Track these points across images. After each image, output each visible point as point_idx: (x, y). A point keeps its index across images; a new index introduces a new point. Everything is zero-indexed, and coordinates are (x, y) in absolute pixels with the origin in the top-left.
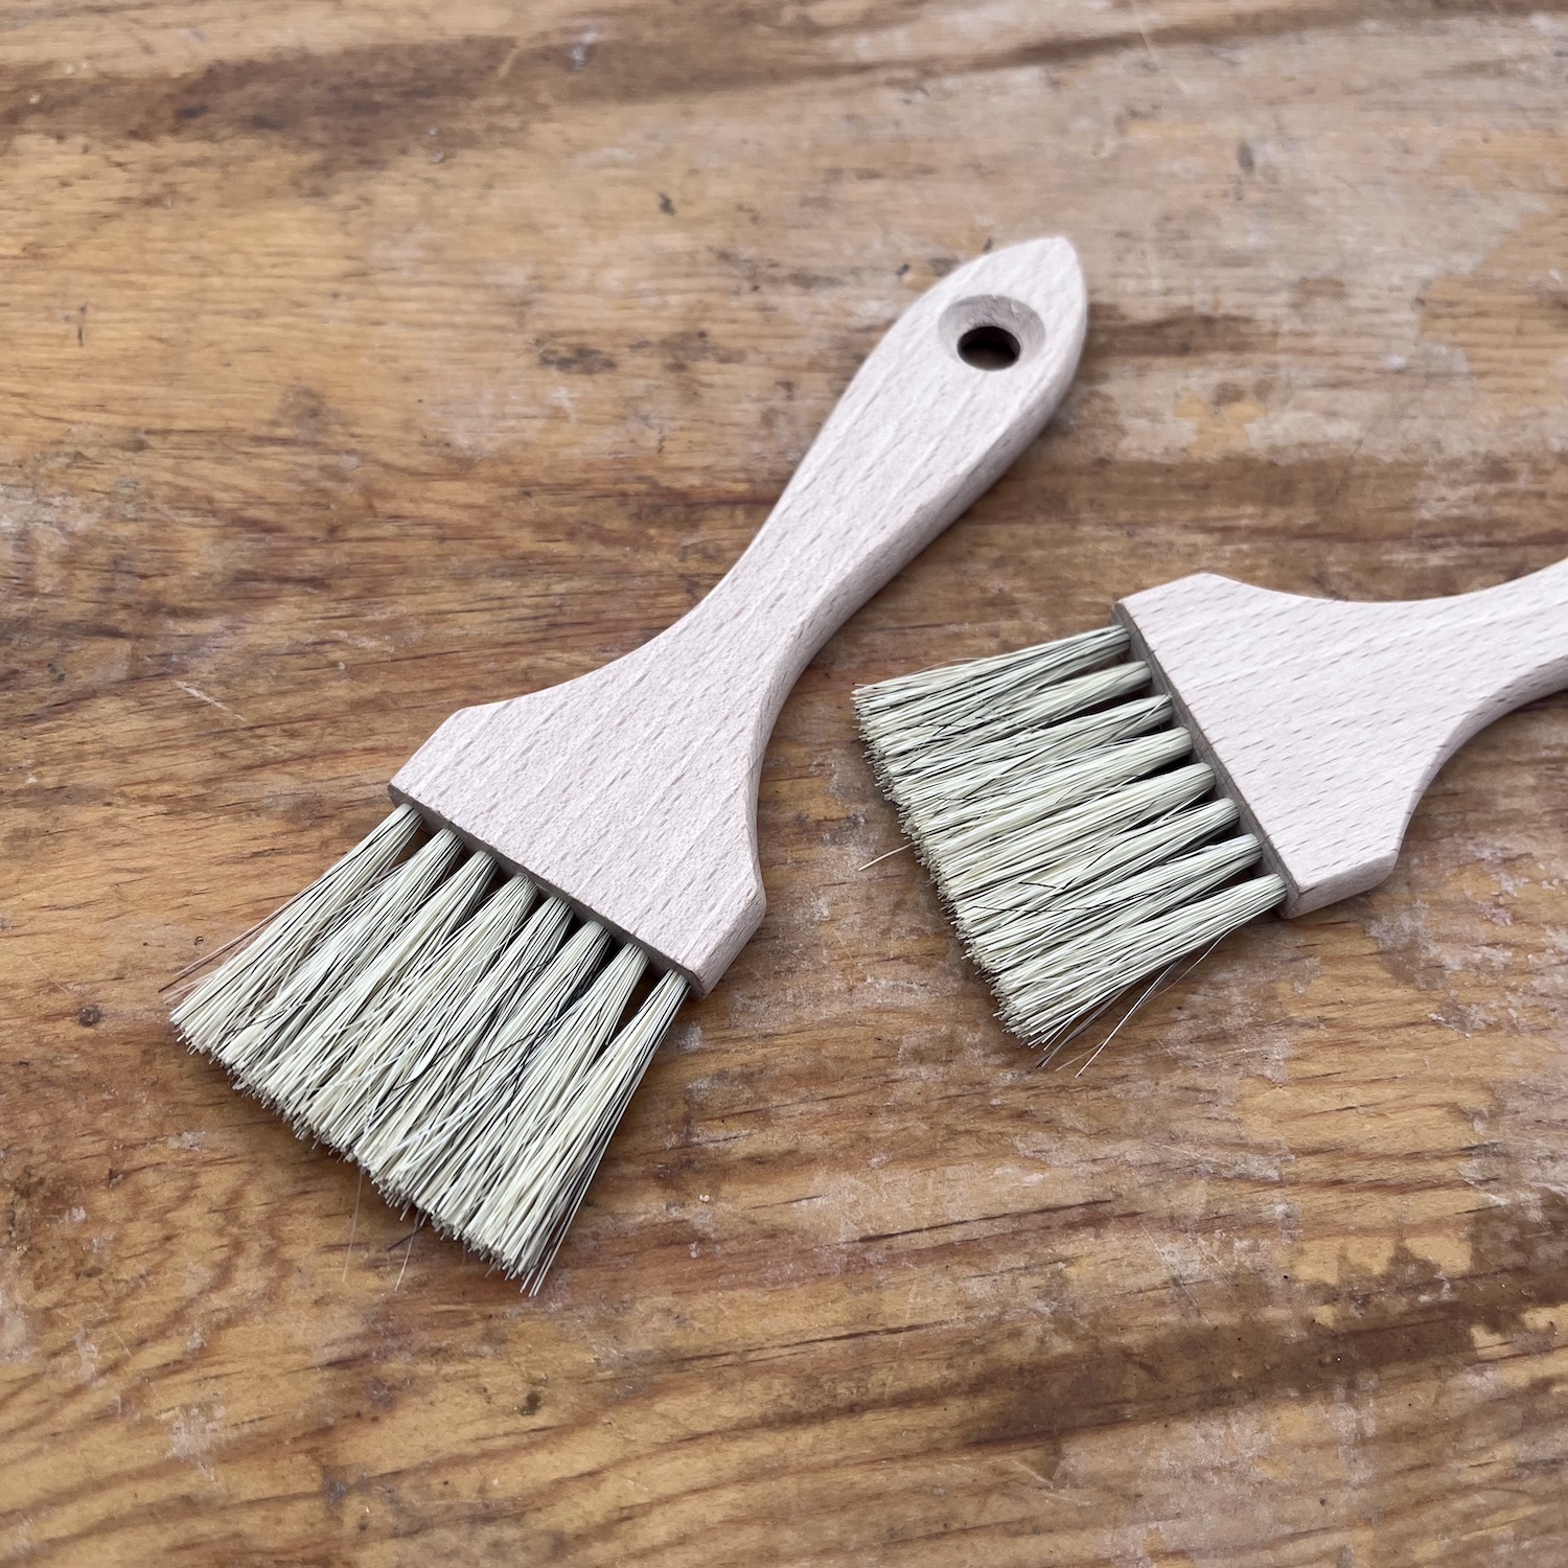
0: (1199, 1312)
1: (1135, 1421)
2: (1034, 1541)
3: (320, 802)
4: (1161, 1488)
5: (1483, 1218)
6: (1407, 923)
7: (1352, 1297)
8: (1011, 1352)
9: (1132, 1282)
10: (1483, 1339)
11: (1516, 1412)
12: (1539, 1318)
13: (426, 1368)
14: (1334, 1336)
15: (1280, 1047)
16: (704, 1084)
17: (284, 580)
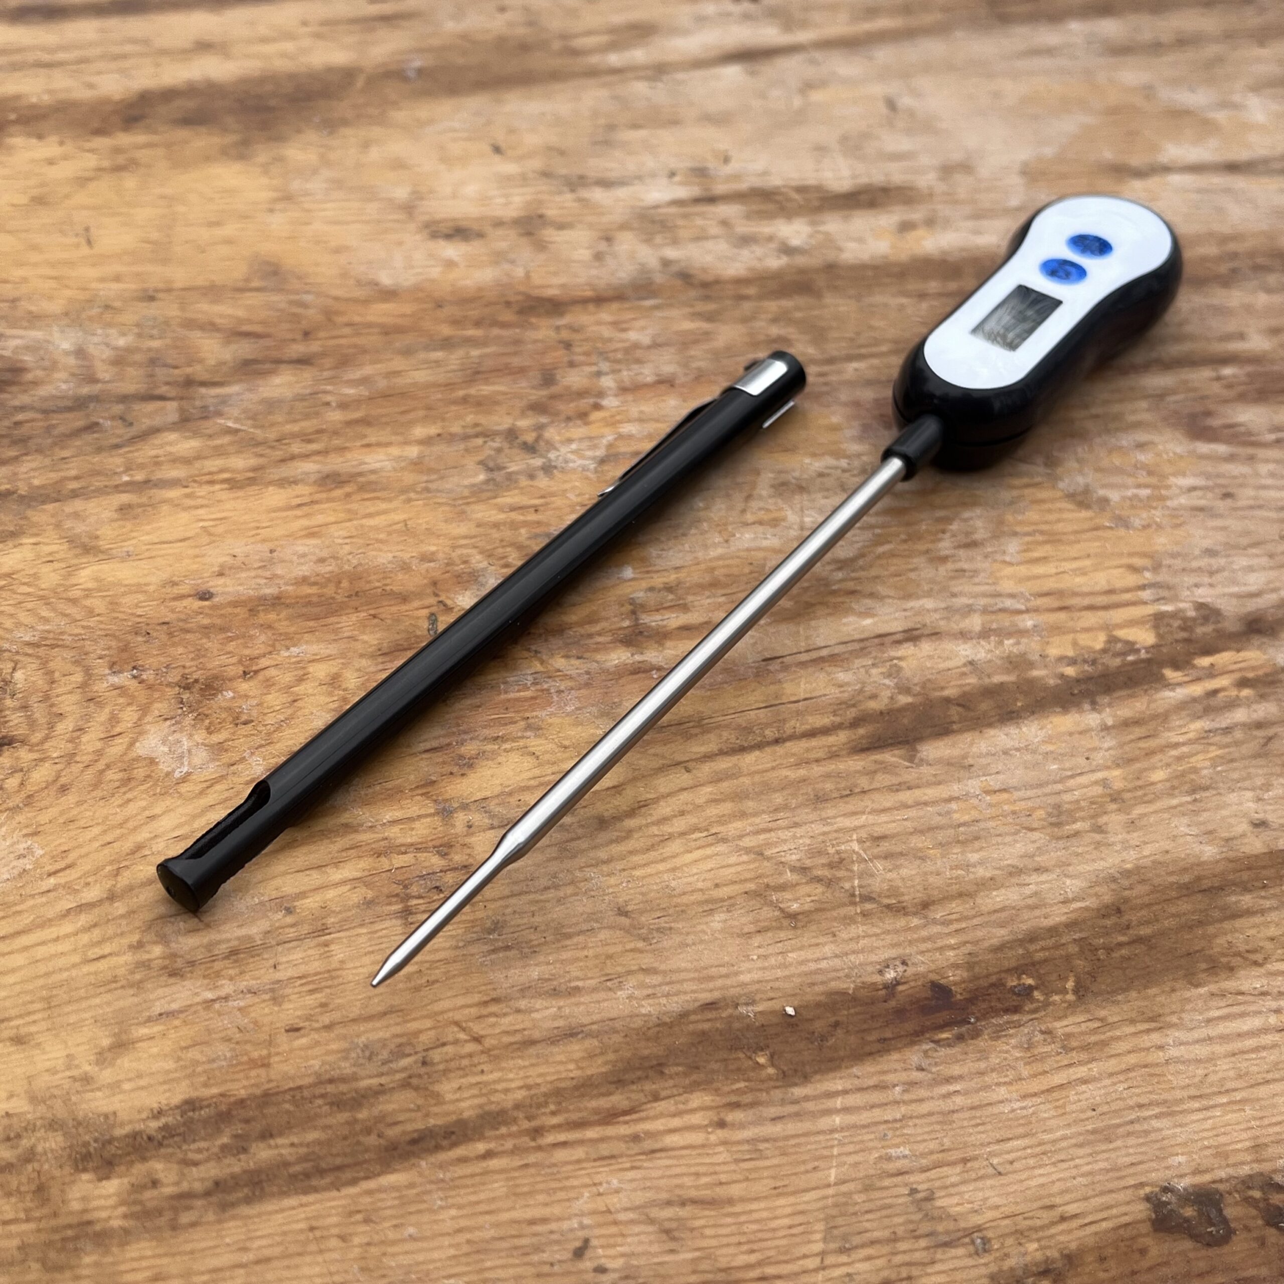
0: (989, 676)
1: (960, 731)
2: (908, 793)
3: (339, 475)
4: (984, 761)
5: (1159, 619)
6: (1081, 480)
7: (1085, 661)
8: (873, 705)
9: (943, 666)
10: (1170, 674)
11: (1199, 707)
12: (1204, 661)
13: (490, 747)
14: (1078, 681)
15: (1013, 547)
16: (641, 594)
17: (279, 362)
